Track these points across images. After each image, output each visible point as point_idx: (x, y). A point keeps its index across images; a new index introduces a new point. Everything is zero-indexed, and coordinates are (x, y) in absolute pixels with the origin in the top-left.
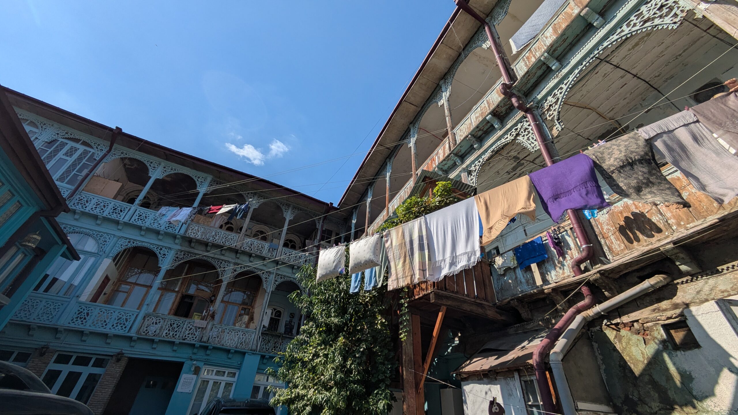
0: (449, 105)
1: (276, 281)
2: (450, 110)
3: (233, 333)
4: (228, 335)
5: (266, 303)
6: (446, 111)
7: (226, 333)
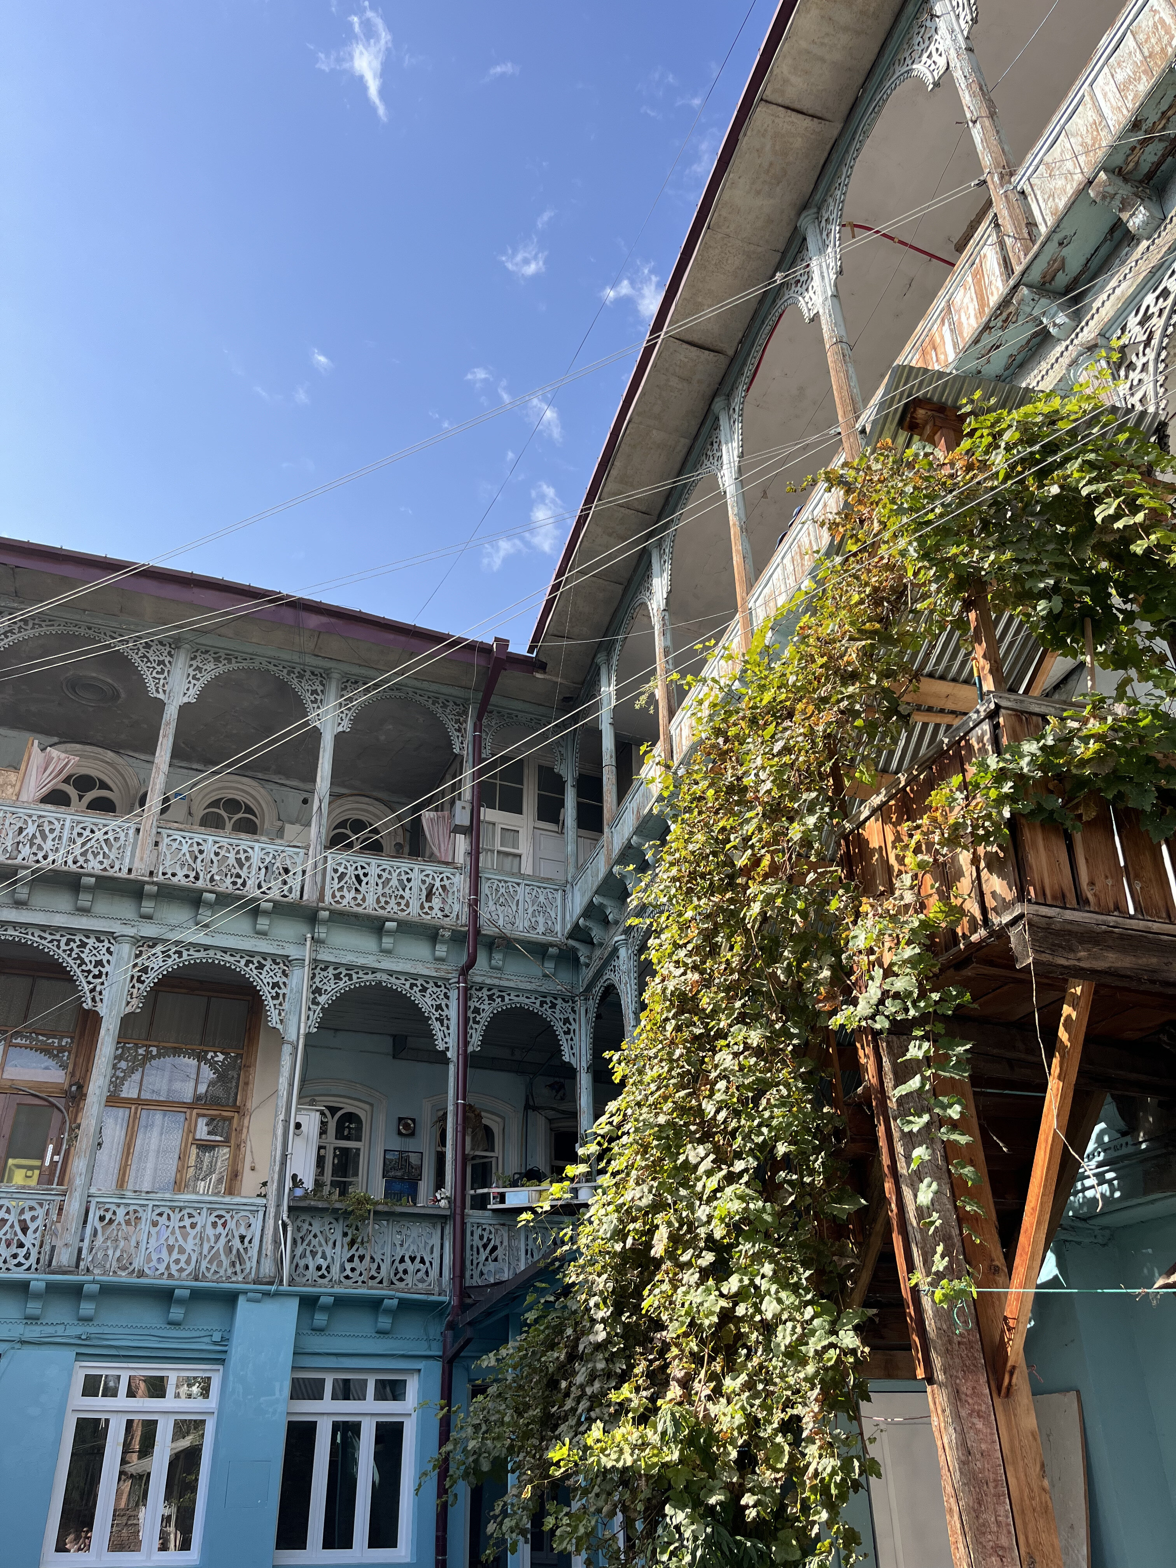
0: (977, 69)
1: (318, 991)
2: (984, 92)
3: (175, 1223)
4: (154, 1230)
5: (291, 1085)
6: (966, 98)
7: (144, 1226)
